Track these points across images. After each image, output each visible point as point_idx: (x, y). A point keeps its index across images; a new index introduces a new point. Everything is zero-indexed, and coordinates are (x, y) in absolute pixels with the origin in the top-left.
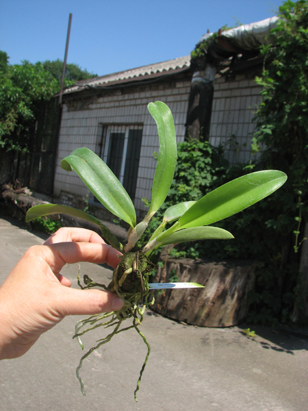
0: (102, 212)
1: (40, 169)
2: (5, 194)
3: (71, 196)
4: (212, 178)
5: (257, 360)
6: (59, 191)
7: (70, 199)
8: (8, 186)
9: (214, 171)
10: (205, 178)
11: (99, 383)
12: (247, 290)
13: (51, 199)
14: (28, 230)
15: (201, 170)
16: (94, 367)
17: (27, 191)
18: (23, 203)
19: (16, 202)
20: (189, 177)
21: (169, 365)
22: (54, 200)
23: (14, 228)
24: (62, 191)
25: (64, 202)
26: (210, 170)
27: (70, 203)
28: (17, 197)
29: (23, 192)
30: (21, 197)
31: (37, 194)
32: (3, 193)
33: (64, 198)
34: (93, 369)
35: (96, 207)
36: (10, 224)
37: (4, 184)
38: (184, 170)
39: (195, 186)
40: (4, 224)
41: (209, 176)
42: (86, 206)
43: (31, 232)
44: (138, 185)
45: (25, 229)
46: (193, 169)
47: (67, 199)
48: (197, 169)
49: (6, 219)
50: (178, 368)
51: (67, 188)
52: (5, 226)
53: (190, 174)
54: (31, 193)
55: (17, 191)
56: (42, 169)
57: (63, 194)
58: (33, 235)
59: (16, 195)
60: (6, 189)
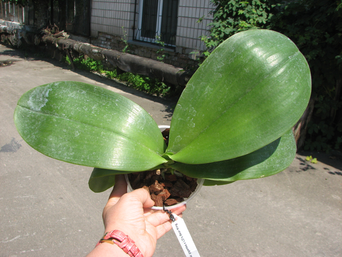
0: (142, 50)
1: (75, 13)
2: (45, 38)
3: (109, 37)
4: (268, 16)
5: (331, 187)
6: (97, 32)
7: (107, 40)
8: (46, 31)
9: (269, 9)
10: (261, 15)
11: (210, 221)
12: (307, 121)
13: (89, 40)
14: (72, 69)
15: (257, 7)
16: (197, 204)
17: (65, 34)
18: (65, 46)
19: (57, 46)
20: (247, 15)
21: (259, 196)
22: (92, 42)
23: (58, 68)
24: (99, 32)
25: (103, 42)
26: (266, 8)
27: (109, 43)
28: (58, 40)
29: (61, 36)
30: (61, 40)
31: (74, 37)
32: (43, 38)
33: (102, 38)
34: (197, 206)
35: (136, 46)
36: (52, 65)
37: (42, 28)
38: (242, 8)
39: (253, 24)
40: (47, 66)
41: (265, 14)
42: (126, 45)
43: (75, 71)
44: (179, 24)
45: (68, 69)
46: (250, 6)
47: (105, 39)
48: (254, 7)
49: (48, 62)
50: (270, 199)
51: (105, 29)
52: (49, 67)
53: (248, 12)
54: (68, 36)
55: (56, 34)
56: (77, 13)
57: (100, 35)
58: (77, 74)
59: (56, 39)
60: (44, 34)
